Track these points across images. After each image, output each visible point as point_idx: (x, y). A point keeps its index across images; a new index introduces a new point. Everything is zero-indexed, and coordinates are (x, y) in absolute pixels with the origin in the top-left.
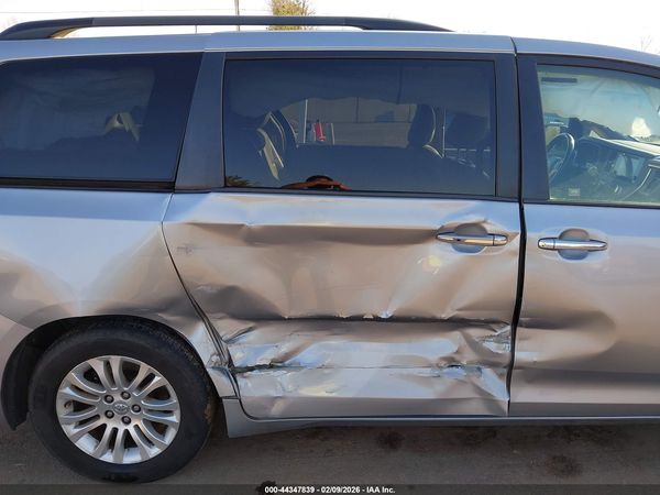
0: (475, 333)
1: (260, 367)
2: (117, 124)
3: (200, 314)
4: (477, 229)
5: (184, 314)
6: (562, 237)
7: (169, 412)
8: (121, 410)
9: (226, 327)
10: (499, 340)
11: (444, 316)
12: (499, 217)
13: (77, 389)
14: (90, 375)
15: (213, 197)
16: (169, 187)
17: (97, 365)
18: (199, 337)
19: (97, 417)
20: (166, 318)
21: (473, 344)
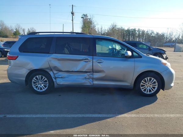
0: (88, 74)
1: (60, 78)
2: (42, 47)
3: (51, 70)
4: (87, 59)
5: (50, 70)
6: (98, 60)
7: (47, 84)
8: (40, 84)
9: (55, 72)
10: (91, 74)
11: (84, 71)
12: (90, 58)
13: (35, 80)
14: (37, 78)
15: (54, 54)
16: (48, 53)
17: (38, 77)
18: (51, 73)
19: (37, 84)
20: (47, 70)
21: (88, 75)
